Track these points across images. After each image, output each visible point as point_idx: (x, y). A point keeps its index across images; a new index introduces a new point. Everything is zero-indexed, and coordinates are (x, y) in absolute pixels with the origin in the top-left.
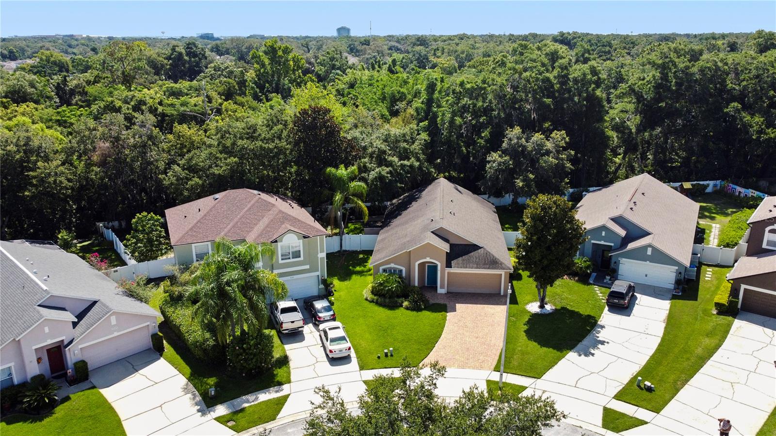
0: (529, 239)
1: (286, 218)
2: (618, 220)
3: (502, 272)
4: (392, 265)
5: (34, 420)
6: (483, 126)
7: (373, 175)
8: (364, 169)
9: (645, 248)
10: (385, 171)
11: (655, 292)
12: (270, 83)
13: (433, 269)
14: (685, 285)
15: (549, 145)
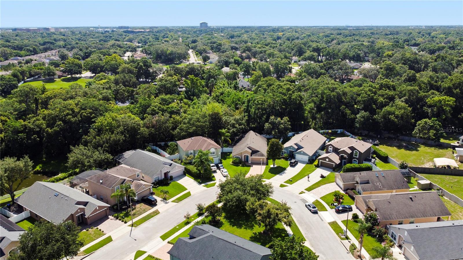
0: (269, 150)
1: (211, 144)
2: (296, 144)
3: (265, 158)
4: (237, 156)
5: (167, 186)
6: (264, 114)
7: (231, 131)
8: (229, 129)
9: (301, 151)
10: (235, 130)
11: (303, 162)
12: (191, 92)
13: (248, 157)
14: (311, 161)
15: (282, 121)
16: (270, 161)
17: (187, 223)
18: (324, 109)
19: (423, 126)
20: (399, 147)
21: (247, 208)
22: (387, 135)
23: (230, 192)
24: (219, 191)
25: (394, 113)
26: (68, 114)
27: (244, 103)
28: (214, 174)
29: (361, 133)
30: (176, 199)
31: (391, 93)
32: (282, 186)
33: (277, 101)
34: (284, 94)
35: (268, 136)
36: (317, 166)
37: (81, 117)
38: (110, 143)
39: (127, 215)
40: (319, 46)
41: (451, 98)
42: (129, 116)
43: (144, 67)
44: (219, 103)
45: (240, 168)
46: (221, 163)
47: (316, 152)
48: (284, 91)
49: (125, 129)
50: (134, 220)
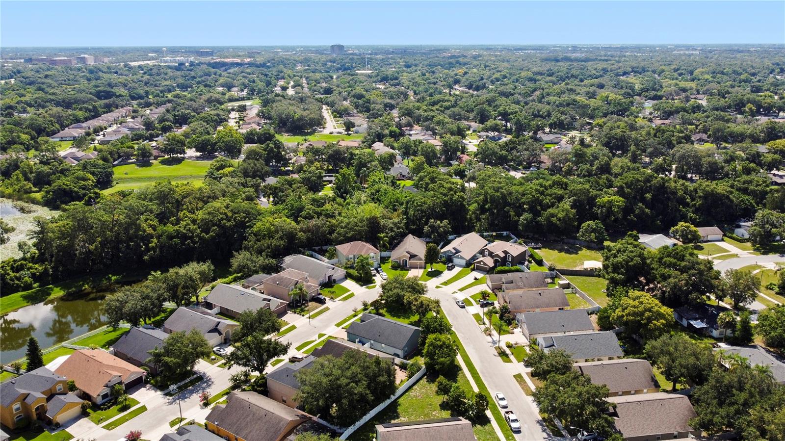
0: (427, 254)
1: (370, 249)
2: (454, 248)
3: (423, 262)
4: (396, 260)
5: (332, 288)
6: (424, 216)
7: (389, 235)
8: (387, 233)
9: (459, 255)
10: (393, 234)
11: (460, 266)
13: (406, 261)
14: (468, 264)
15: (442, 225)
16: (428, 265)
17: (355, 316)
18: (489, 209)
19: (586, 229)
20: (560, 251)
21: (405, 301)
22: (552, 238)
23: (391, 289)
24: (380, 290)
25: (556, 216)
26: (222, 219)
27: (402, 204)
28: (374, 278)
29: (528, 236)
30: (343, 298)
31: (560, 192)
32: (437, 287)
33: (437, 203)
34: (445, 195)
35: (428, 240)
36: (473, 270)
37: (235, 221)
38: (272, 249)
39: (303, 310)
40: (507, 109)
41: (621, 199)
42: (285, 221)
43: (275, 150)
44: (375, 203)
45: (398, 272)
46: (380, 267)
47: (475, 256)
48: (446, 191)
49: (284, 234)
50: (311, 314)
